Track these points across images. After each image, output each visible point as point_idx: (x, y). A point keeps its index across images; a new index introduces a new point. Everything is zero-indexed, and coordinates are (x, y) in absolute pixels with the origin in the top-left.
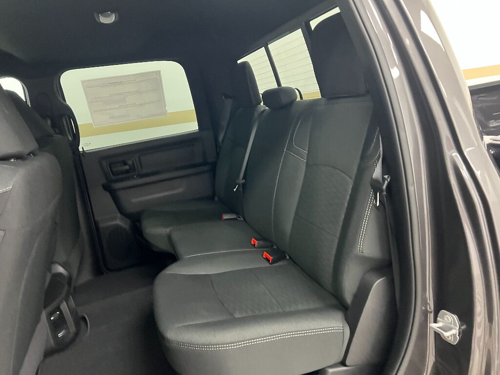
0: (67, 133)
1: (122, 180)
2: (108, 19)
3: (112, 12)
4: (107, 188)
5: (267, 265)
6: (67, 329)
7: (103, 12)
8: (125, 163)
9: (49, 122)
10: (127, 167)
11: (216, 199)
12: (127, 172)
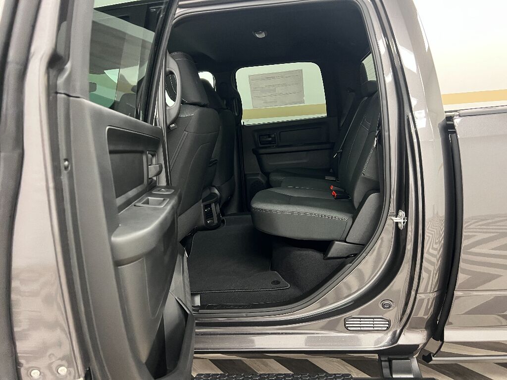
0: (235, 111)
1: (266, 148)
2: (261, 36)
3: (263, 31)
4: (255, 152)
5: (333, 198)
6: (213, 219)
7: (257, 31)
8: (270, 137)
9: (225, 103)
10: (270, 139)
11: (331, 171)
12: (270, 142)
